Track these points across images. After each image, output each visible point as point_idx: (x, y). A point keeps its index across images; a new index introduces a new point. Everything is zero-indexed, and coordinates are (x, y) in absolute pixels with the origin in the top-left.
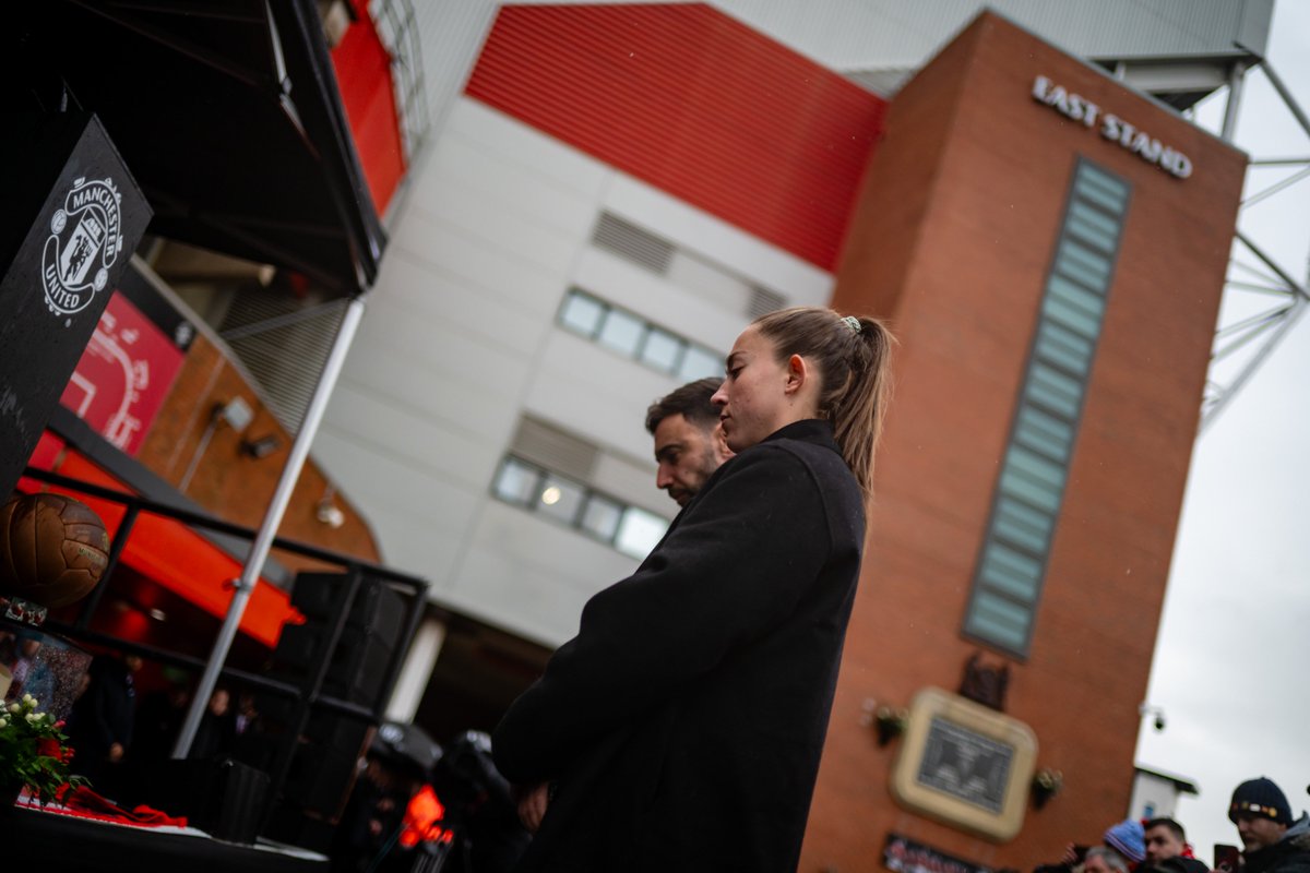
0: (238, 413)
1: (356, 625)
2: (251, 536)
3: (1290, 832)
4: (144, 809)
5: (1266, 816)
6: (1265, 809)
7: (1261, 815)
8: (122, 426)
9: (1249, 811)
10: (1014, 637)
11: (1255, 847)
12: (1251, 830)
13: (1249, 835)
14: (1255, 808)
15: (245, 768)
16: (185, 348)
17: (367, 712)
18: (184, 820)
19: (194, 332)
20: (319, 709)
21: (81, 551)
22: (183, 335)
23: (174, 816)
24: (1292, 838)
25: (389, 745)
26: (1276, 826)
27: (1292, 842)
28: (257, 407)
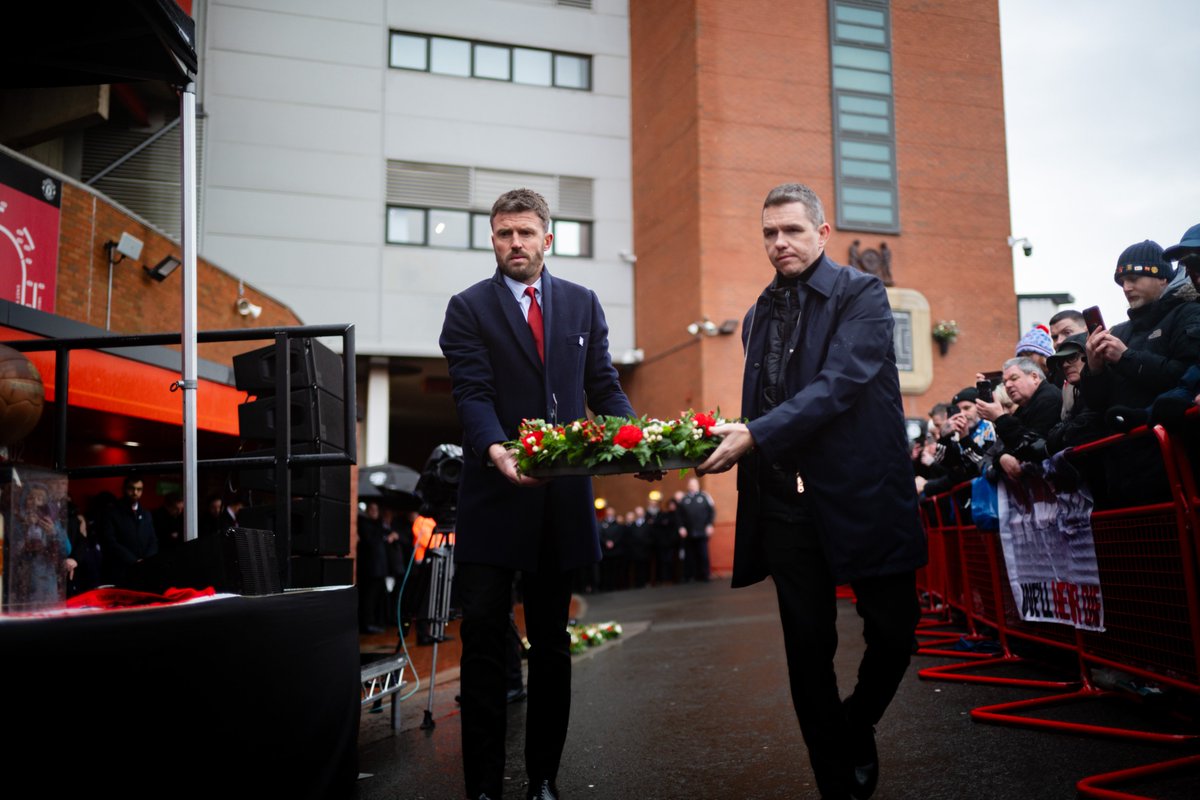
0: (130, 245)
1: (302, 386)
2: (177, 339)
3: (1171, 285)
4: (172, 591)
5: (1149, 274)
6: (1147, 268)
7: (1144, 273)
8: (29, 290)
9: (1133, 272)
10: (884, 217)
11: (1139, 303)
12: (1135, 289)
13: (1134, 293)
14: (1139, 268)
15: (249, 531)
16: (56, 202)
17: (342, 455)
18: (210, 589)
19: (57, 183)
20: (298, 467)
21: (14, 385)
22: (49, 190)
23: (201, 589)
24: (1174, 290)
25: (380, 488)
26: (1158, 282)
27: (1175, 294)
28: (144, 233)
